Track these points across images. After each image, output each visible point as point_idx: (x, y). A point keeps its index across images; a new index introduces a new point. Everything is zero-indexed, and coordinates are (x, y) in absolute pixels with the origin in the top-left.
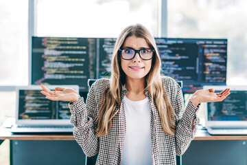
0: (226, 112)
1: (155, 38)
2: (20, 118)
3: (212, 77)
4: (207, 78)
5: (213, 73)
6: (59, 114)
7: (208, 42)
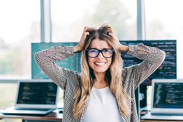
0: (169, 101)
1: (120, 41)
2: (18, 102)
3: (165, 72)
4: (160, 73)
5: (166, 68)
6: (45, 100)
7: (160, 43)
